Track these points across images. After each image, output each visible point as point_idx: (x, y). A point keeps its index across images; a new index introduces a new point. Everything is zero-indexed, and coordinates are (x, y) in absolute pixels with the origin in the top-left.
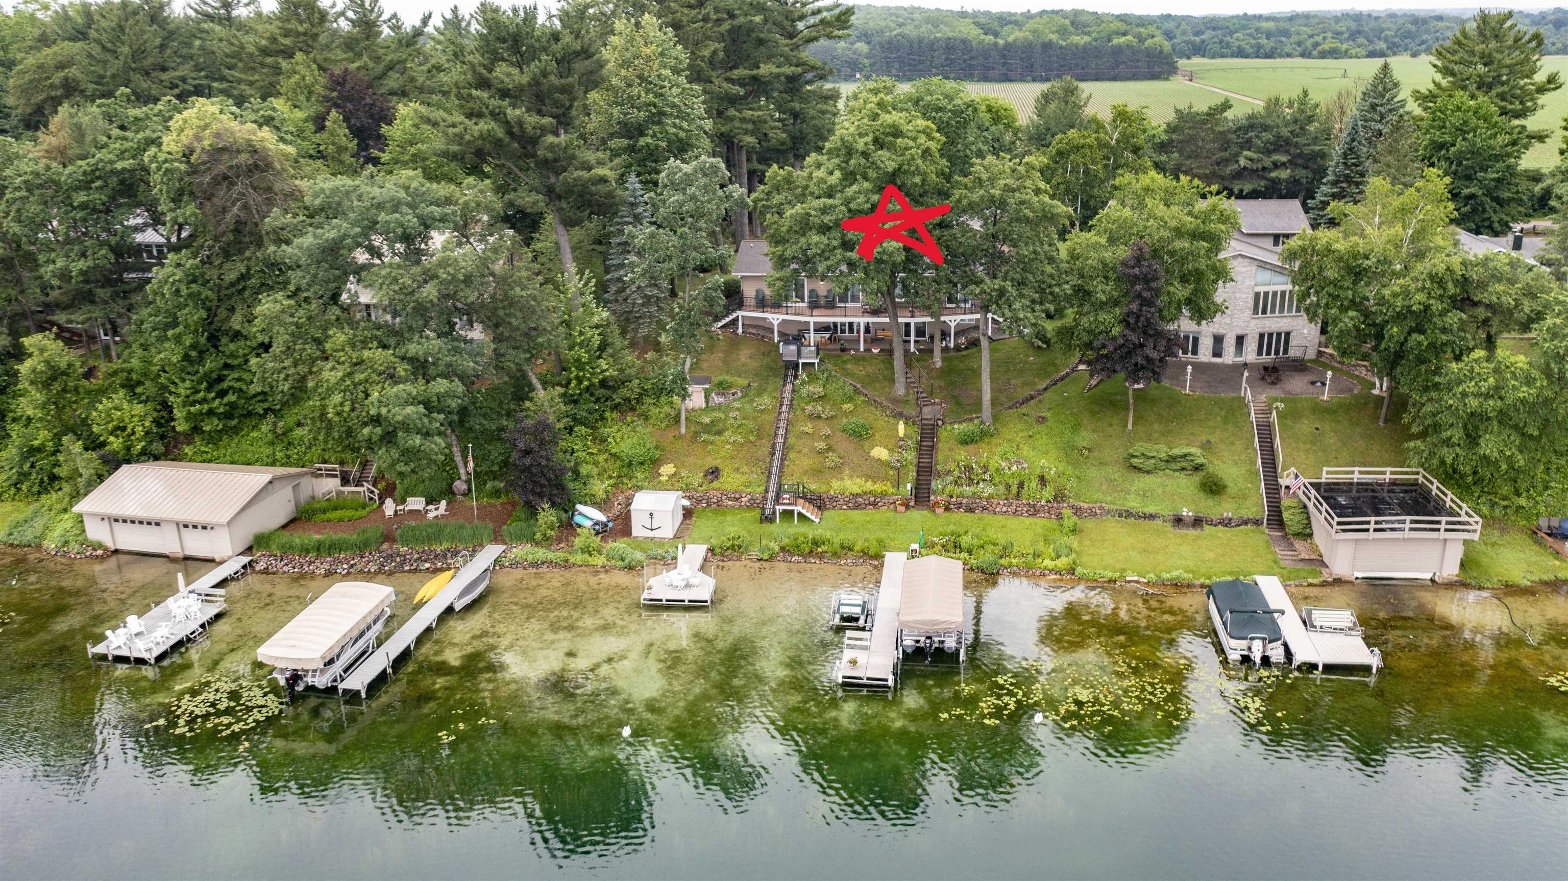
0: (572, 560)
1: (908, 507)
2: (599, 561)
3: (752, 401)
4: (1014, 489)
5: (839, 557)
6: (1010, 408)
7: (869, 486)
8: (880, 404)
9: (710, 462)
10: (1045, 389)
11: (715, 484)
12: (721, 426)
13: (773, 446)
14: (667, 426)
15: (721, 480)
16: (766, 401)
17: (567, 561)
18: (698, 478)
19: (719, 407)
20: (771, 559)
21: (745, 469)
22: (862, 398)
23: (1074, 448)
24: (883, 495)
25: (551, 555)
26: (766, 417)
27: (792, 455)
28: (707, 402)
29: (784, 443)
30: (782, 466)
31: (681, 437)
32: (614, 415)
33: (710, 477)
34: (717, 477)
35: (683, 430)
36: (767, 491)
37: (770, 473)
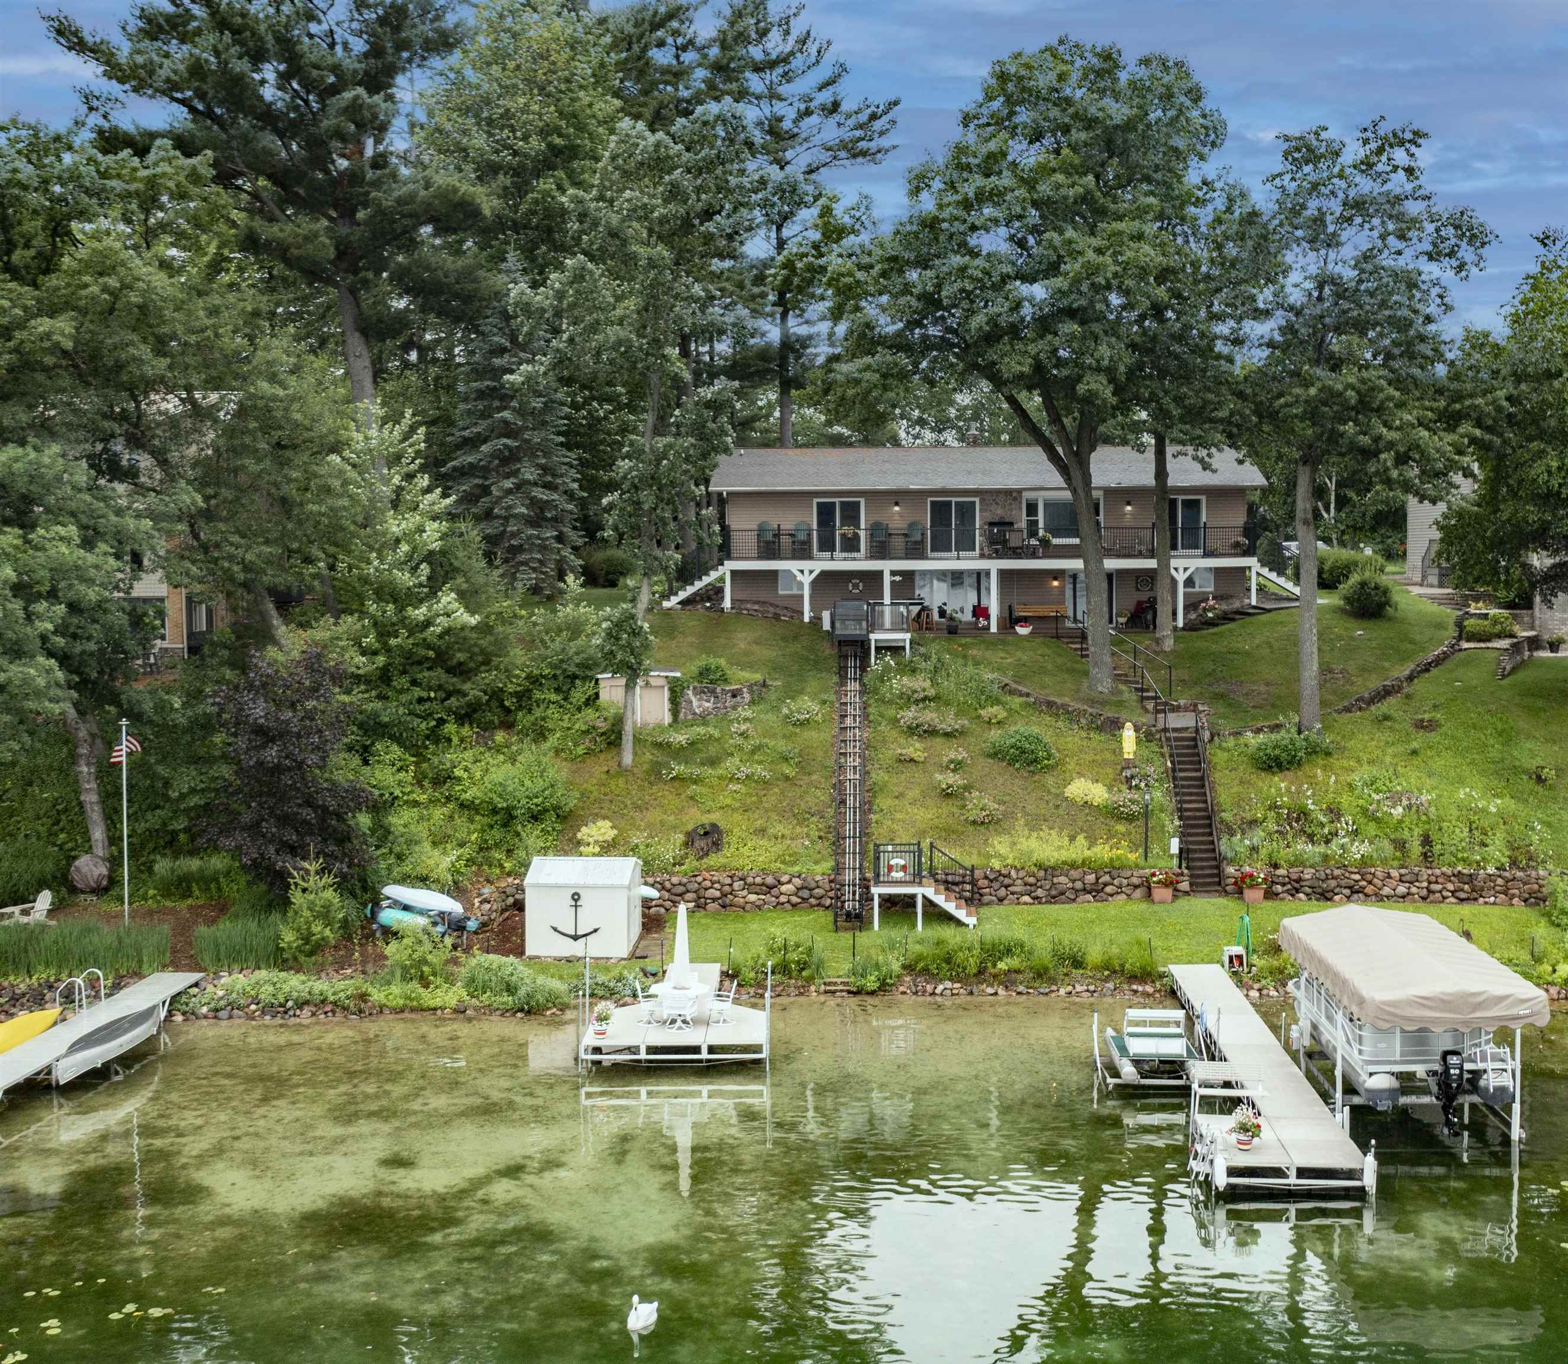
0: (377, 995)
1: (1177, 894)
2: (449, 996)
3: (777, 709)
4: (1416, 848)
5: (1052, 981)
6: (1348, 710)
7: (1079, 850)
8: (1064, 706)
9: (695, 818)
10: (1410, 678)
11: (713, 860)
12: (713, 750)
13: (839, 786)
14: (589, 753)
15: (727, 852)
16: (807, 705)
17: (363, 997)
18: (670, 847)
19: (703, 719)
20: (884, 987)
21: (780, 829)
22: (1018, 700)
23: (1516, 770)
24: (1114, 868)
25: (320, 986)
26: (811, 735)
27: (883, 802)
28: (675, 711)
29: (862, 782)
30: (865, 824)
31: (622, 771)
32: (466, 731)
33: (700, 843)
34: (717, 845)
35: (628, 759)
36: (838, 869)
37: (840, 838)
